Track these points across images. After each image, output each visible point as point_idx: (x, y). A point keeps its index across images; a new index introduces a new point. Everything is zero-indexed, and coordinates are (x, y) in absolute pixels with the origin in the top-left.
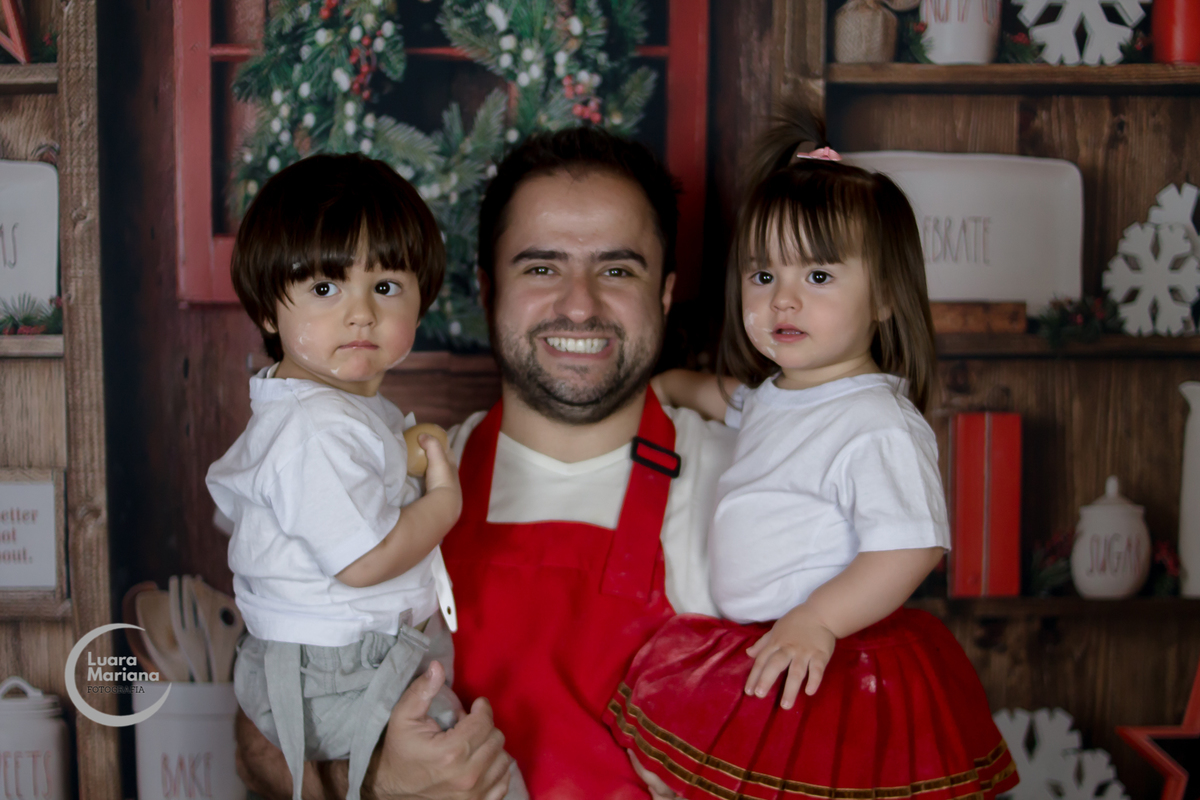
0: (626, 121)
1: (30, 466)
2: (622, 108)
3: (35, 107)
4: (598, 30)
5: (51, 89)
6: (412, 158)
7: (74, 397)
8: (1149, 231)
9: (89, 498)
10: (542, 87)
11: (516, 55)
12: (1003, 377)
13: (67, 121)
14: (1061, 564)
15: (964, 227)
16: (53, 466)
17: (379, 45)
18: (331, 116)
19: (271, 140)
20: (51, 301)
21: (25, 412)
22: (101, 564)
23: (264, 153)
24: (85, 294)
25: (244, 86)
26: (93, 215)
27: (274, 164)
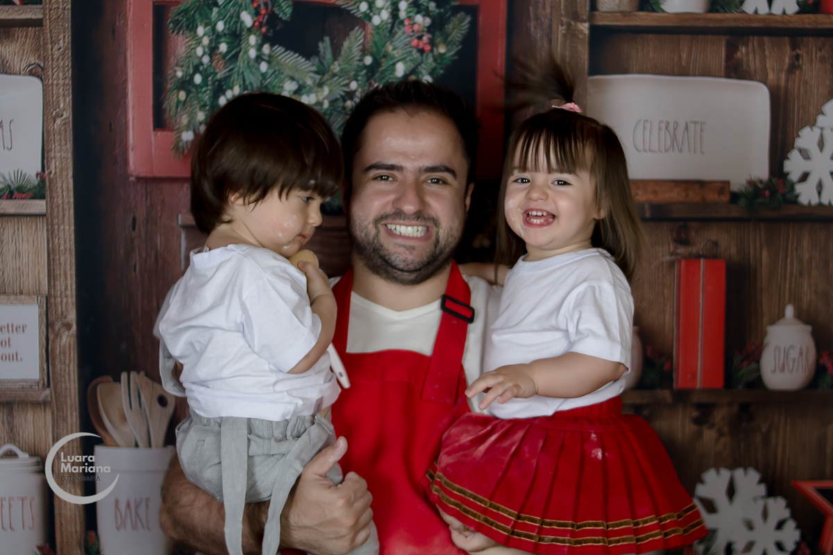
0: (449, 51)
1: (21, 293)
2: (445, 38)
3: (26, 37)
5: (38, 23)
6: (296, 76)
7: (53, 243)
8: (817, 131)
9: (64, 316)
10: (389, 26)
11: (371, 3)
12: (713, 234)
13: (50, 46)
14: (753, 365)
15: (687, 128)
16: (38, 293)
18: (239, 45)
19: (196, 62)
20: (37, 175)
21: (18, 254)
22: (72, 363)
23: (191, 71)
24: (62, 170)
25: (177, 22)
26: (68, 114)
27: (198, 79)
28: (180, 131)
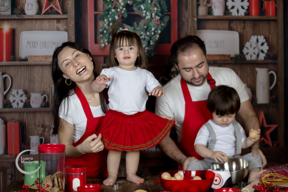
0: (164, 25)
2: (164, 22)
3: (64, 22)
4: (159, 10)
5: (66, 19)
8: (250, 43)
10: (150, 19)
11: (146, 14)
13: (69, 24)
15: (220, 42)
17: (123, 12)
19: (105, 28)
23: (103, 30)
25: (100, 18)
26: (74, 40)
27: (105, 32)
28: (101, 44)
